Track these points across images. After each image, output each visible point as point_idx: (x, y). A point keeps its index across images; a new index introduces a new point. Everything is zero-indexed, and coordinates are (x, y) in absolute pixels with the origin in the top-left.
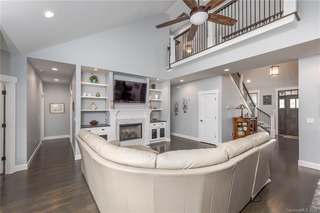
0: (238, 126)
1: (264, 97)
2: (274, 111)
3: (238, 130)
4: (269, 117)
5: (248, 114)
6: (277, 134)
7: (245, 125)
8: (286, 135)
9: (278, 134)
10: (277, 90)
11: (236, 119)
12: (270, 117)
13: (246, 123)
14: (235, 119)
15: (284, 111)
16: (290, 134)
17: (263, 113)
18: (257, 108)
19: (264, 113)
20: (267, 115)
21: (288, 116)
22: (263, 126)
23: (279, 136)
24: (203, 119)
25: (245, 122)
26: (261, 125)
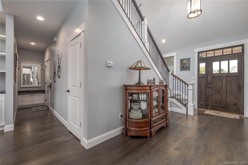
0: (132, 101)
1: (182, 60)
2: (193, 78)
3: (131, 108)
4: (186, 85)
5: (154, 79)
6: (196, 108)
7: (143, 99)
8: (207, 109)
9: (198, 107)
10: (196, 50)
11: (128, 88)
12: (188, 86)
13: (145, 96)
14: (126, 87)
15: (204, 78)
16: (213, 109)
17: (179, 80)
18: (172, 74)
19: (181, 80)
20: (185, 82)
21: (210, 84)
22: (179, 98)
23: (198, 110)
24: (71, 87)
25: (144, 93)
26: (177, 97)
